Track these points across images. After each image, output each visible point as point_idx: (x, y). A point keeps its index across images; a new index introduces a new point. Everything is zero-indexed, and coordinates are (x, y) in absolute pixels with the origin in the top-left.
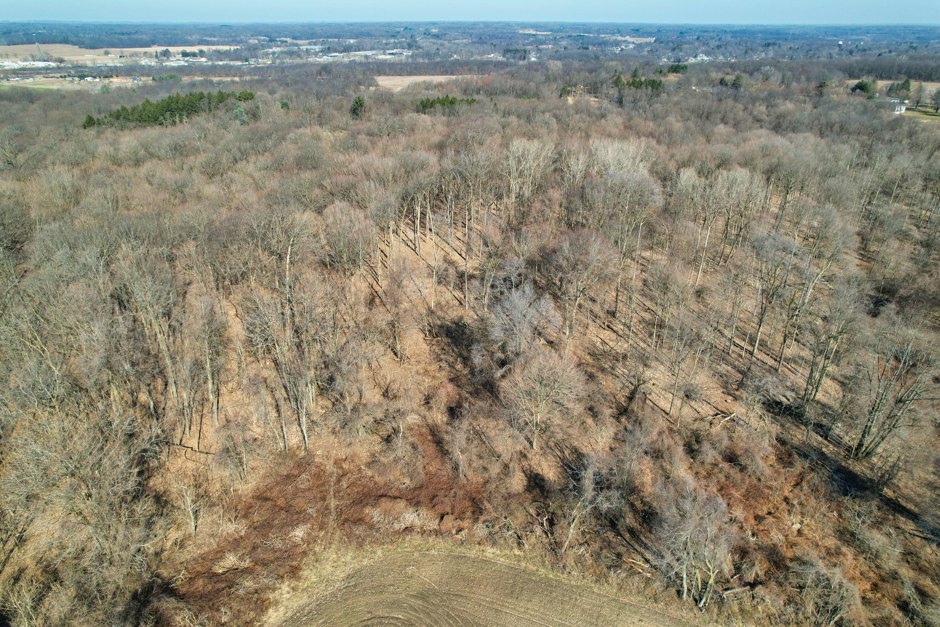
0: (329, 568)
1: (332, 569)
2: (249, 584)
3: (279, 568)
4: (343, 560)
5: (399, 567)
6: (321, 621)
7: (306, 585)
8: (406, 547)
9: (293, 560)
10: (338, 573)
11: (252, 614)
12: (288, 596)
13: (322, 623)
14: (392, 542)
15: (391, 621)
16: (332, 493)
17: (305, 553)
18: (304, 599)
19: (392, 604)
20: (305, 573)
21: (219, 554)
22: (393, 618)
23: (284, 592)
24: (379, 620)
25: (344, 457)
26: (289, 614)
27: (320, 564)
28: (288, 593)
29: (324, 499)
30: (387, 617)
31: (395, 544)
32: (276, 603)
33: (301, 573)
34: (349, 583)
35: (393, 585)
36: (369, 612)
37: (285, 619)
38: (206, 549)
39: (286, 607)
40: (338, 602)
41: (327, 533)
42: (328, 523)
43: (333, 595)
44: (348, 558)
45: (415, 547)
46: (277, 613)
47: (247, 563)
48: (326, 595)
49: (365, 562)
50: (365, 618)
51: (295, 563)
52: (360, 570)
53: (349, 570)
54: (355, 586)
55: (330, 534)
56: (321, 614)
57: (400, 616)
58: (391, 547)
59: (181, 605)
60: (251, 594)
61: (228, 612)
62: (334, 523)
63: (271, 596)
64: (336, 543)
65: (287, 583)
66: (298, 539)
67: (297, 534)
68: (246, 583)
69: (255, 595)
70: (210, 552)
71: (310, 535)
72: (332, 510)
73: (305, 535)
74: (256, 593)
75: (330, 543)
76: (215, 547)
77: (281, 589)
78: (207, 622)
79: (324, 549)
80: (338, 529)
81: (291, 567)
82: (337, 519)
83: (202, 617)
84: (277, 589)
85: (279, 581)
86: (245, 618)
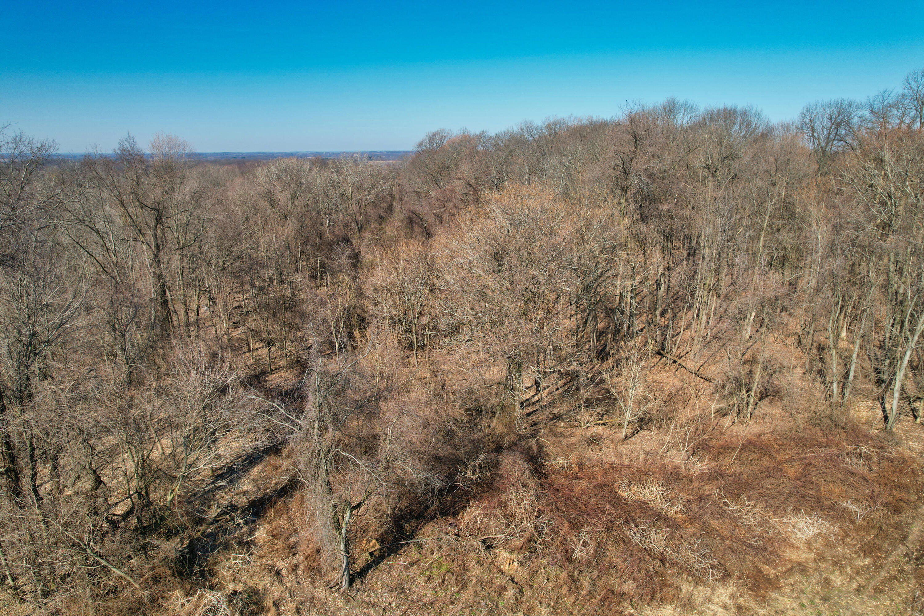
2: (657, 540)
3: (730, 554)
9: (768, 562)
11: (629, 587)
17: (802, 570)
20: (781, 599)
21: (640, 477)
23: (715, 599)
28: (724, 606)
29: (894, 508)
32: (688, 604)
33: (773, 595)
38: (627, 462)
41: (878, 567)
42: (888, 553)
47: (675, 512)
51: (769, 571)
55: (884, 573)
59: (531, 483)
60: (650, 556)
61: (591, 549)
62: (908, 562)
63: (686, 588)
64: (898, 600)
65: (732, 589)
66: (799, 535)
67: (801, 525)
68: (653, 533)
69: (658, 563)
70: (628, 467)
71: (829, 545)
72: (911, 538)
73: (820, 540)
74: (661, 561)
75: (878, 591)
76: (641, 466)
77: (713, 589)
78: (546, 530)
79: (858, 590)
80: (915, 578)
81: (759, 571)
82: (917, 559)
83: (545, 518)
84: (705, 584)
85: (719, 574)
86: (614, 582)
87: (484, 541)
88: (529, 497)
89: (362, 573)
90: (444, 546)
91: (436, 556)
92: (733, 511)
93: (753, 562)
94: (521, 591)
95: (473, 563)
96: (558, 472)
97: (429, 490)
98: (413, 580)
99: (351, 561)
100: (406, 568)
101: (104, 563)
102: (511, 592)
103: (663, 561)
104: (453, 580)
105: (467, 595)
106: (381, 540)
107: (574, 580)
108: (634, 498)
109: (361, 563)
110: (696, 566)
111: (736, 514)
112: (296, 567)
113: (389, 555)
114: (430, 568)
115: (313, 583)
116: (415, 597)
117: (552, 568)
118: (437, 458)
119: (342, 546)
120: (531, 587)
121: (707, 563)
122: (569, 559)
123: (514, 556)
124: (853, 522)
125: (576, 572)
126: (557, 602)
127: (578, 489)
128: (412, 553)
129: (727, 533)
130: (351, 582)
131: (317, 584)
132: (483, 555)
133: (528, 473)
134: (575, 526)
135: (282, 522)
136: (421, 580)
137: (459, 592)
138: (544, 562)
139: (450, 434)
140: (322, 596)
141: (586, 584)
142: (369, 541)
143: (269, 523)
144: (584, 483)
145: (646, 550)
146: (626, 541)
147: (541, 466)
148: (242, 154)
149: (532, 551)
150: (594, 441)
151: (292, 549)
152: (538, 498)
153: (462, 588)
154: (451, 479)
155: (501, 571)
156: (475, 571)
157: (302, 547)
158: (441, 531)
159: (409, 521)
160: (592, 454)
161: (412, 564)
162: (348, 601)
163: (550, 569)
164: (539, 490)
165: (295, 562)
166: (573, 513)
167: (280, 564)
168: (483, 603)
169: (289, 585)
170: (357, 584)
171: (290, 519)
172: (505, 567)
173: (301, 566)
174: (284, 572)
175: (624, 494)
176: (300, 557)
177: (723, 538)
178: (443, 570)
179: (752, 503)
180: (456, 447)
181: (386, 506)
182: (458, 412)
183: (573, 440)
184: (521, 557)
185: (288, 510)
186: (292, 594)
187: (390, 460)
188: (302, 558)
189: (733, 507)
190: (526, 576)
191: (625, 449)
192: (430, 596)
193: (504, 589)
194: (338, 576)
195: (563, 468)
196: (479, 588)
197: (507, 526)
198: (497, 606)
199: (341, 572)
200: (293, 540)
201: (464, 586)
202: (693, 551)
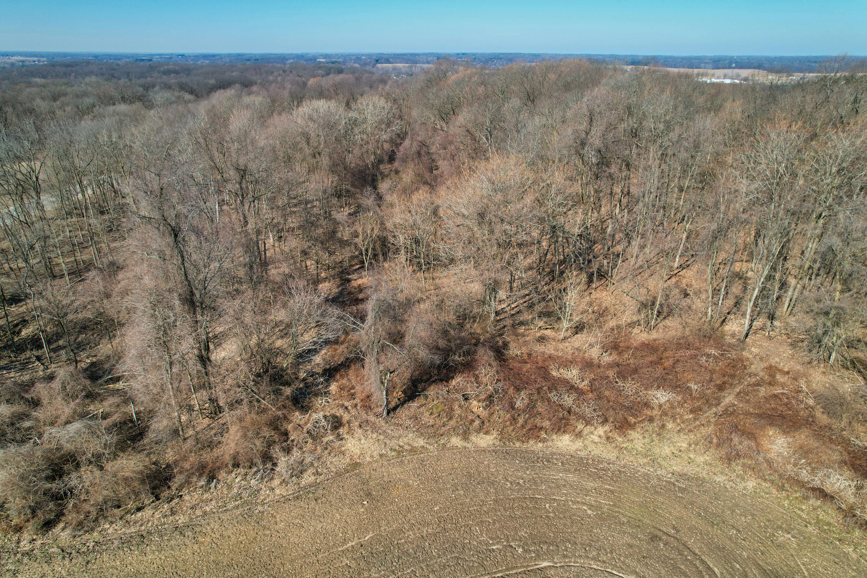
0: (667, 450)
1: (669, 454)
2: (568, 400)
3: (611, 410)
4: (692, 456)
5: (769, 521)
6: (608, 487)
7: (624, 445)
8: (802, 511)
9: (633, 415)
10: (673, 462)
11: (547, 424)
12: (596, 439)
13: (608, 490)
14: (782, 488)
15: (698, 563)
16: (738, 390)
17: (651, 420)
18: (612, 455)
19: (718, 548)
20: (633, 434)
21: (567, 364)
22: (703, 562)
23: (596, 433)
24: (681, 547)
25: (786, 369)
26: (582, 454)
27: (659, 440)
28: (600, 437)
29: (721, 388)
30: (696, 554)
31: (784, 494)
32: (579, 435)
33: (630, 432)
34: (677, 481)
35: (738, 530)
36: (674, 528)
37: (574, 454)
38: (560, 354)
39: (585, 447)
40: (646, 488)
41: (695, 419)
42: (705, 412)
43: (646, 476)
44: (701, 459)
45: (818, 521)
46: (571, 443)
47: (584, 385)
48: (639, 471)
49: (720, 479)
50: (664, 529)
51: (632, 420)
52: (703, 480)
53: (690, 470)
54: (682, 490)
55: (698, 423)
56: (615, 482)
57: (716, 570)
58: (774, 491)
59: (494, 364)
60: (562, 408)
61: (526, 401)
62: (714, 417)
63: (580, 427)
64: (699, 435)
65: (607, 428)
66: (656, 401)
67: (659, 395)
68: (566, 396)
69: (566, 413)
70: (562, 357)
71: (672, 407)
72: (722, 404)
73: (668, 404)
74: (568, 412)
75: (690, 431)
76: (569, 357)
77: (596, 428)
78: (500, 391)
79: (679, 431)
80: (714, 425)
81: (626, 419)
82: (720, 416)
83: (500, 384)
84: (592, 425)
85: (600, 420)
86: (538, 421)
87: (463, 395)
88: (492, 372)
89: (395, 409)
90: (440, 397)
91: (435, 402)
92: (619, 387)
93: (623, 415)
94: (483, 422)
95: (457, 407)
96: (513, 358)
97: (432, 365)
98: (422, 414)
99: (388, 403)
100: (419, 408)
101: (257, 397)
102: (477, 422)
103: (569, 412)
104: (445, 415)
105: (453, 423)
106: (404, 392)
107: (514, 419)
108: (559, 376)
109: (392, 405)
110: (589, 416)
111: (621, 388)
112: (356, 405)
113: (409, 401)
114: (432, 408)
115: (367, 413)
116: (423, 422)
117: (502, 412)
118: (438, 348)
119: (384, 393)
120: (489, 421)
121: (595, 414)
122: (513, 408)
123: (480, 404)
124: (691, 395)
125: (516, 415)
126: (503, 429)
127: (524, 369)
128: (421, 400)
129: (613, 399)
130: (388, 413)
131: (369, 413)
132: (463, 403)
133: (493, 358)
134: (518, 390)
135: (344, 381)
136: (427, 414)
137: (448, 421)
138: (498, 408)
139: (445, 333)
140: (373, 419)
141: (521, 421)
142: (397, 393)
143: (336, 382)
144: (528, 366)
145: (560, 405)
146: (549, 400)
147: (503, 354)
148: (255, 55)
149: (491, 402)
150: (542, 339)
151: (352, 396)
152: (497, 372)
153: (450, 419)
154: (446, 359)
155: (472, 412)
156: (458, 411)
157: (358, 395)
158: (439, 389)
159: (420, 383)
160: (539, 348)
161: (422, 406)
162: (387, 422)
163: (501, 412)
164: (499, 368)
165: (355, 402)
166: (518, 382)
167: (346, 404)
168: (461, 427)
169: (353, 414)
170: (392, 414)
171: (349, 380)
172: (475, 410)
173: (359, 405)
174: (349, 408)
175: (554, 373)
176: (357, 401)
177: (609, 402)
178: (439, 409)
179: (633, 382)
180: (449, 341)
181: (407, 375)
182: (451, 318)
183: (527, 339)
184: (484, 404)
185: (347, 375)
186: (356, 418)
187: (411, 347)
188: (359, 401)
189: (620, 384)
190: (487, 415)
191: (561, 346)
192: (432, 422)
193: (473, 421)
194: (380, 410)
195: (517, 356)
196: (459, 420)
197: (478, 387)
198: (469, 429)
199: (383, 407)
200: (352, 391)
201: (451, 418)
202: (588, 407)
